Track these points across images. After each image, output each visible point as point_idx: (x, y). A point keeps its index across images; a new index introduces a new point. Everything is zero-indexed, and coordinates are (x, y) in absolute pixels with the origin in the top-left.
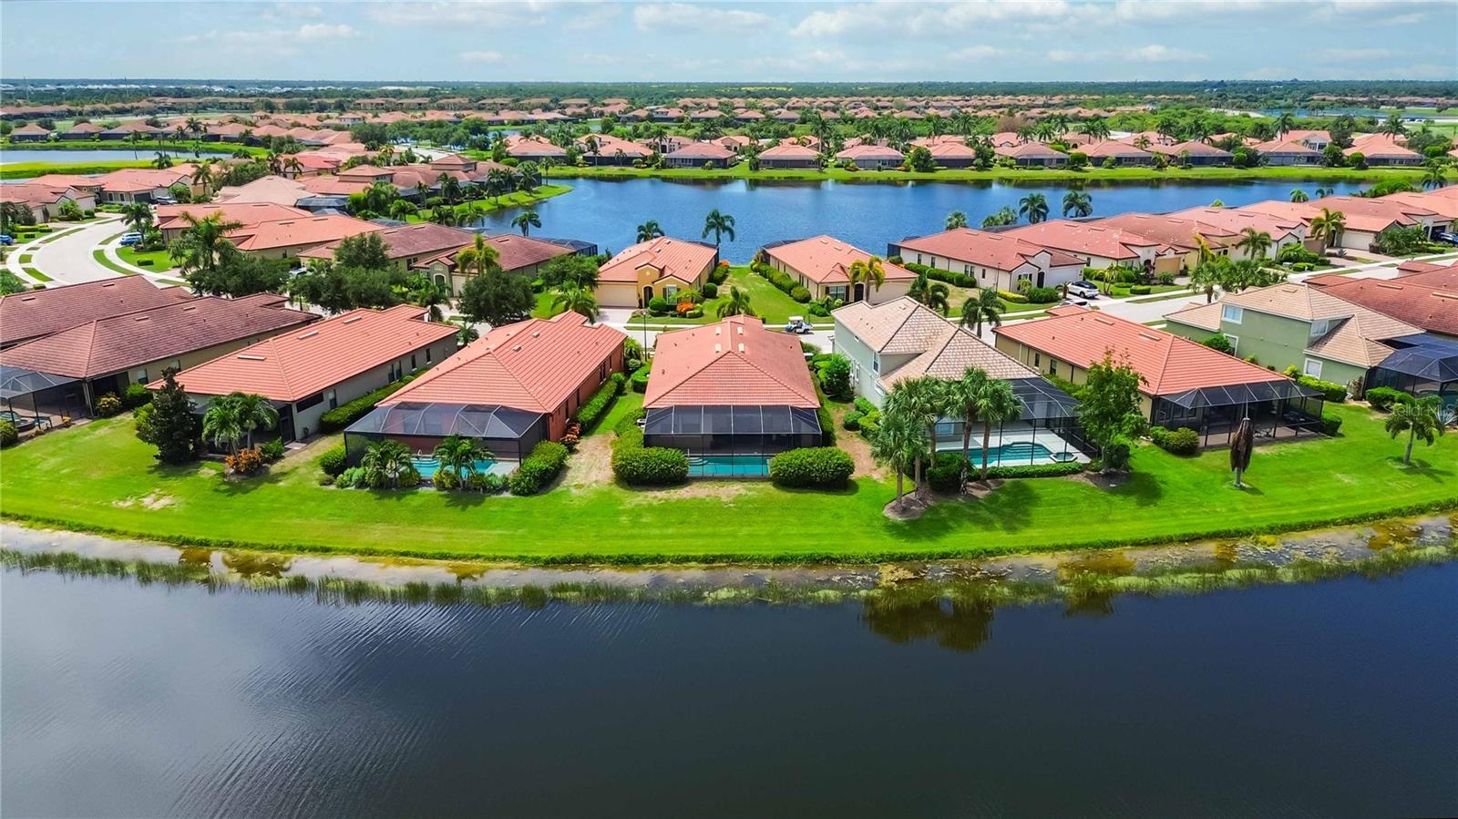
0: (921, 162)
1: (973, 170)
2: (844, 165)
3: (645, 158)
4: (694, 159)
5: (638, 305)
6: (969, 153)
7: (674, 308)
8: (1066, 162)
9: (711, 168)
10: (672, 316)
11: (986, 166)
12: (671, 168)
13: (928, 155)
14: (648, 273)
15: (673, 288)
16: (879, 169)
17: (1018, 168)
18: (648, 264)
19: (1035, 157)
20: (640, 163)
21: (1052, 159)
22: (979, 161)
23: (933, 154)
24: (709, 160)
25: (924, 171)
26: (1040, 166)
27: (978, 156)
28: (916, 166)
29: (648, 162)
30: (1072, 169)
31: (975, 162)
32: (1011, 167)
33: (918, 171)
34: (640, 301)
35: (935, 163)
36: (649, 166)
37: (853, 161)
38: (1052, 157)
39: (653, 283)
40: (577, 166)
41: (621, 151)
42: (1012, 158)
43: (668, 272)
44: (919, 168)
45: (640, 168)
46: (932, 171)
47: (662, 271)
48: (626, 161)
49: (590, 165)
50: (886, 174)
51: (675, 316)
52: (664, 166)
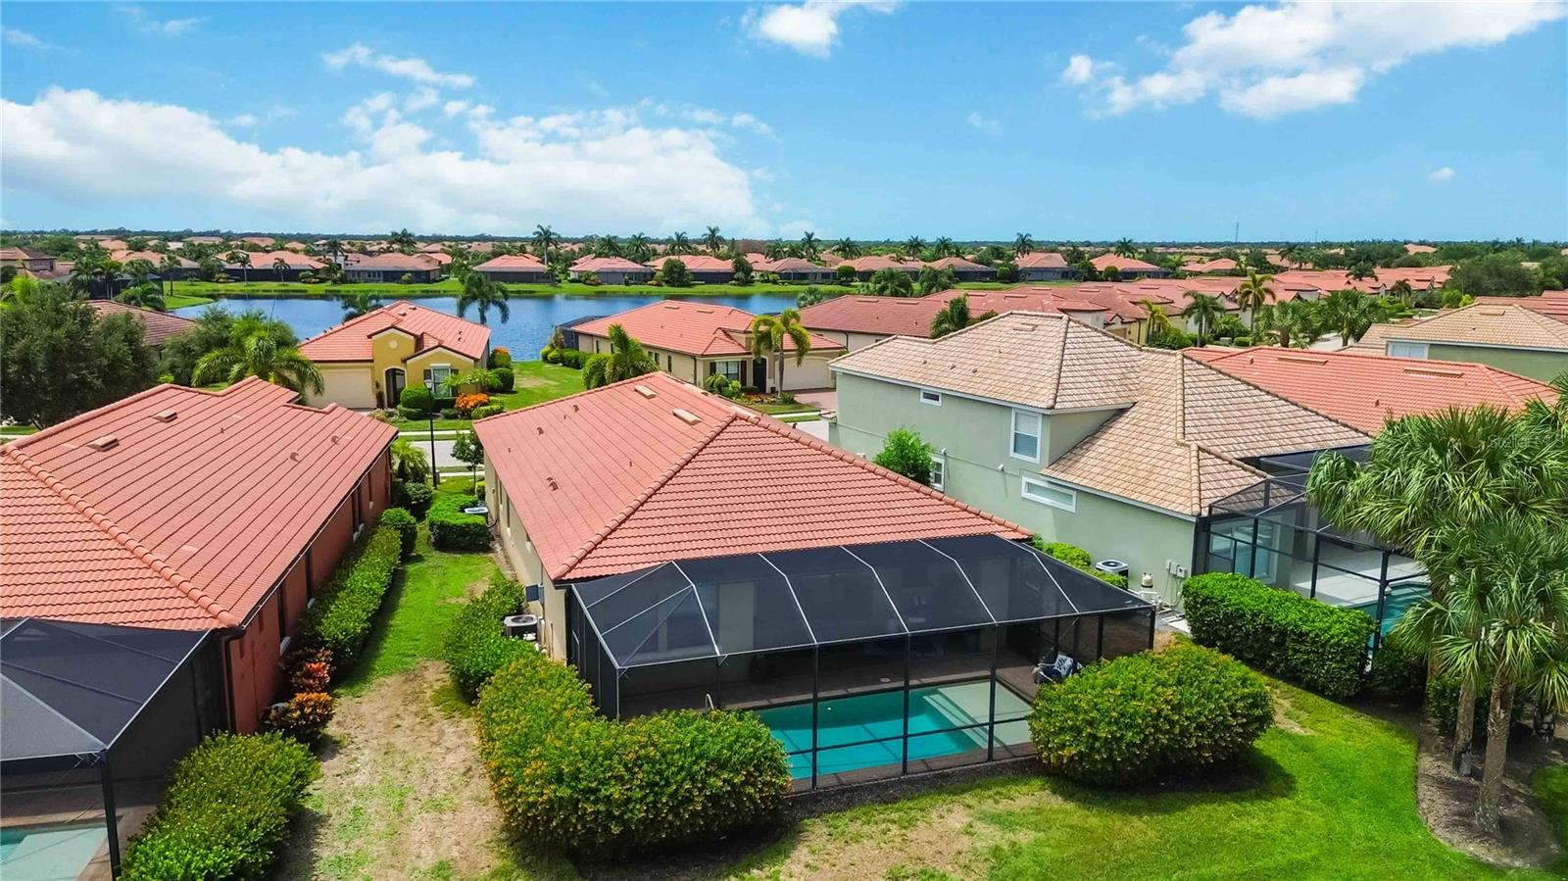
0: (676, 276)
1: (735, 285)
2: (585, 279)
3: (316, 271)
4: (385, 272)
5: (373, 401)
6: (727, 266)
7: (450, 404)
8: (831, 277)
9: (408, 282)
10: (448, 417)
11: (749, 282)
12: (355, 282)
13: (682, 268)
14: (393, 344)
15: (445, 369)
16: (627, 284)
17: (783, 283)
18: (393, 327)
19: (799, 271)
20: (309, 276)
21: (816, 274)
22: (740, 275)
23: (688, 267)
24: (407, 272)
25: (678, 286)
26: (807, 281)
27: (737, 269)
28: (667, 282)
29: (322, 276)
30: (841, 284)
31: (735, 276)
32: (775, 282)
33: (674, 286)
34: (380, 396)
35: (692, 276)
36: (322, 281)
37: (594, 273)
38: (815, 271)
39: (404, 361)
40: (217, 282)
41: (282, 261)
42: (773, 273)
43: (429, 343)
44: (671, 283)
45: (309, 283)
46: (689, 286)
47: (419, 340)
48: (292, 275)
49: (236, 281)
50: (634, 289)
51: (455, 417)
52: (343, 280)
